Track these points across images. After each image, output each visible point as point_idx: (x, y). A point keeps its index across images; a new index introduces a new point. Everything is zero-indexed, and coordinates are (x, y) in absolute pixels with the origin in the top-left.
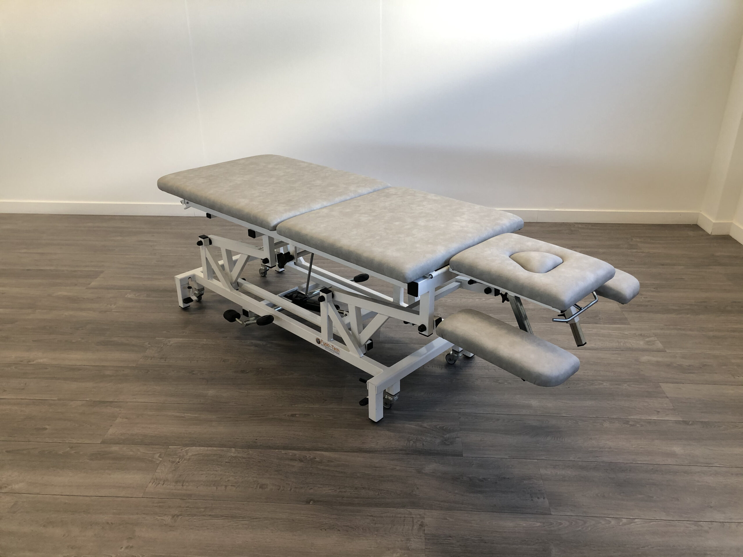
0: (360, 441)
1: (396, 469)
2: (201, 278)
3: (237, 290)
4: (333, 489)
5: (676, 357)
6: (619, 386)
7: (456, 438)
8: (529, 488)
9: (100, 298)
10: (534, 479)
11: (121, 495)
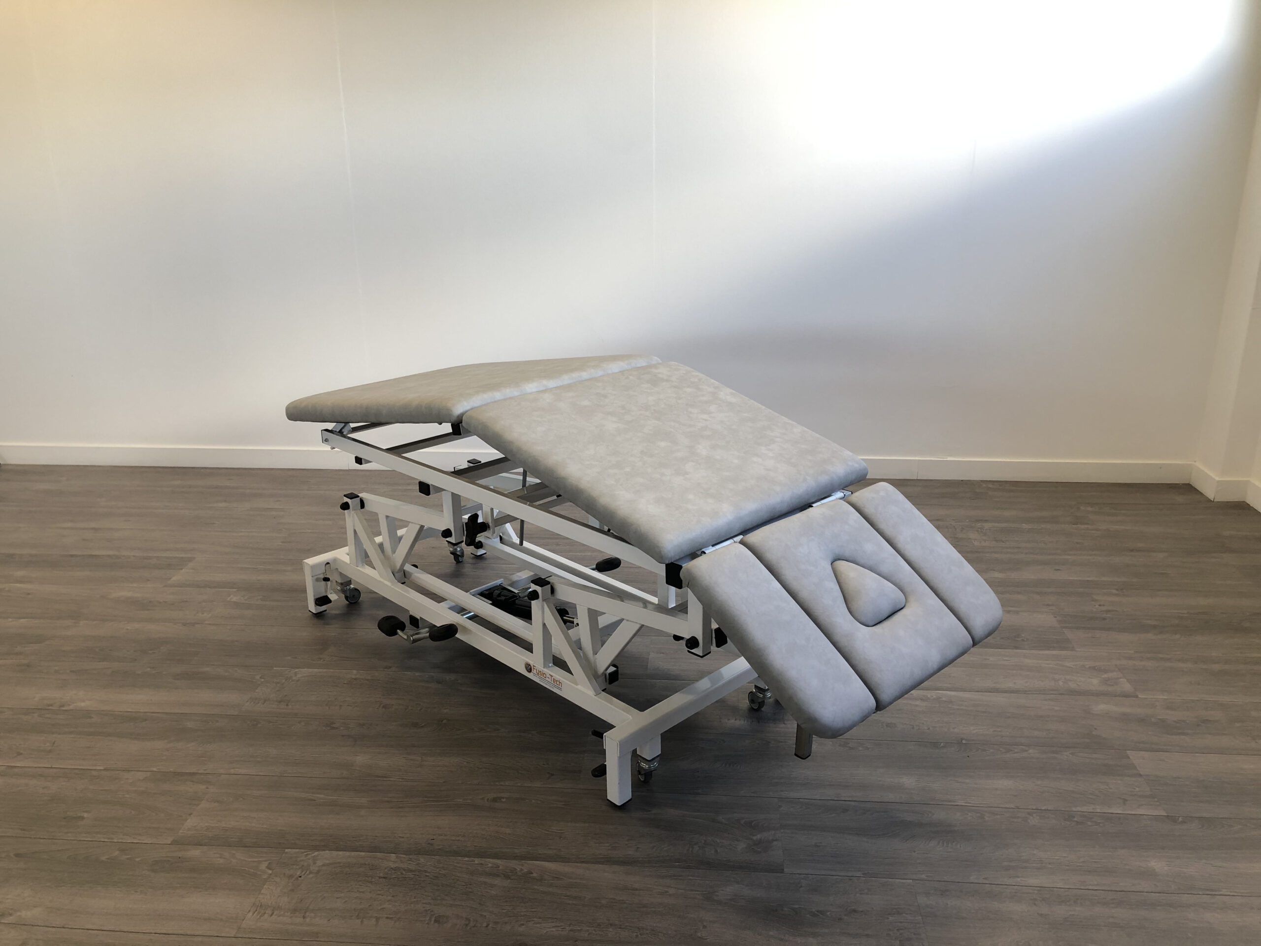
0: (608, 845)
1: (668, 893)
2: (346, 563)
3: (403, 583)
4: (559, 926)
5: (1156, 706)
6: (1056, 755)
7: (773, 840)
8: (898, 930)
9: (186, 601)
10: (907, 914)
11: (200, 933)
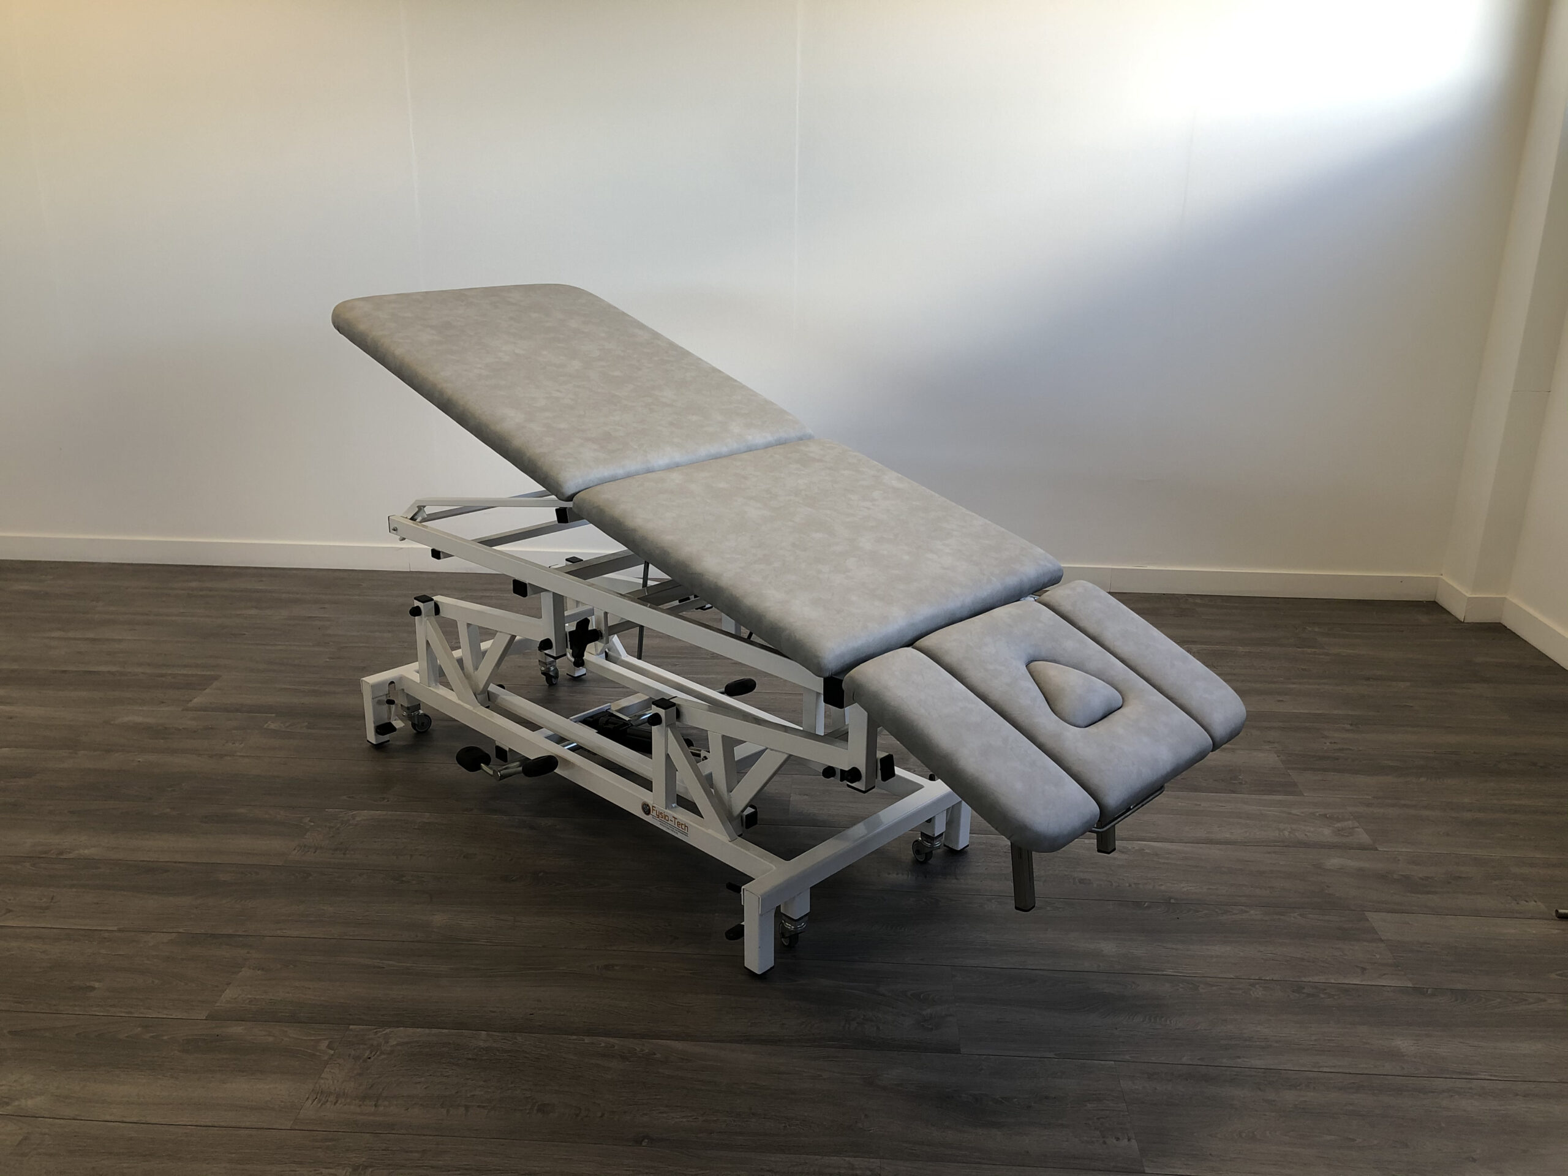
0: (746, 1020)
1: (821, 1077)
2: (416, 683)
3: (488, 707)
4: (691, 1116)
5: (1399, 860)
6: (1282, 917)
7: (946, 1016)
8: (1098, 1119)
9: (212, 728)
10: (1108, 1100)
11: (248, 1124)
